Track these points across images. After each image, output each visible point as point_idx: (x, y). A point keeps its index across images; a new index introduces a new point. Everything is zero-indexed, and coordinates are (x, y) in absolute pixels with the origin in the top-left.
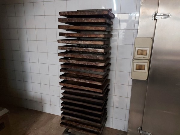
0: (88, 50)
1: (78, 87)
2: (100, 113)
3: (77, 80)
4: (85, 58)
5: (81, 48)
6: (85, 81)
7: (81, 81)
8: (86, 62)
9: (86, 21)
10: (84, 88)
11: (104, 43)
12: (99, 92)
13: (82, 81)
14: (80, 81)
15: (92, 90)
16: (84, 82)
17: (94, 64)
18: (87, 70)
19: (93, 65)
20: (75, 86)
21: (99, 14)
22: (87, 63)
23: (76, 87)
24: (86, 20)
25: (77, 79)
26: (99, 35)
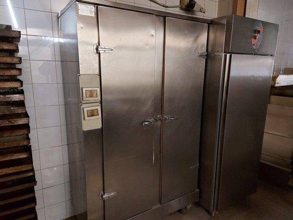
11: (22, 85)
12: (27, 169)
17: (6, 123)
19: (3, 125)
26: (8, 71)
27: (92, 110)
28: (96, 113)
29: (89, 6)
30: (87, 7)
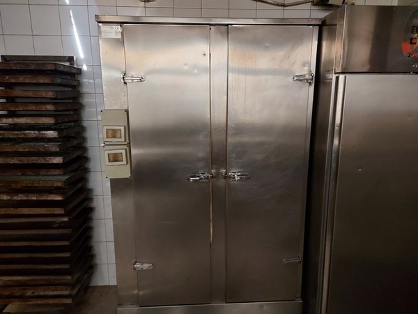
0: (25, 134)
1: (12, 211)
2: (68, 255)
3: (8, 197)
4: (21, 150)
5: (10, 132)
6: (27, 196)
7: (19, 199)
8: (22, 158)
9: (13, 81)
10: (26, 211)
11: (56, 120)
12: (59, 213)
13: (20, 197)
14: (15, 198)
15: (43, 213)
16: (25, 198)
17: (41, 160)
18: (29, 173)
19: (38, 162)
20: (5, 209)
21: (37, 68)
22: (25, 160)
23: (7, 213)
24: (14, 79)
25: (8, 195)
26: (44, 106)
27: (116, 154)
28: (120, 159)
29: (114, 27)
30: (112, 28)
